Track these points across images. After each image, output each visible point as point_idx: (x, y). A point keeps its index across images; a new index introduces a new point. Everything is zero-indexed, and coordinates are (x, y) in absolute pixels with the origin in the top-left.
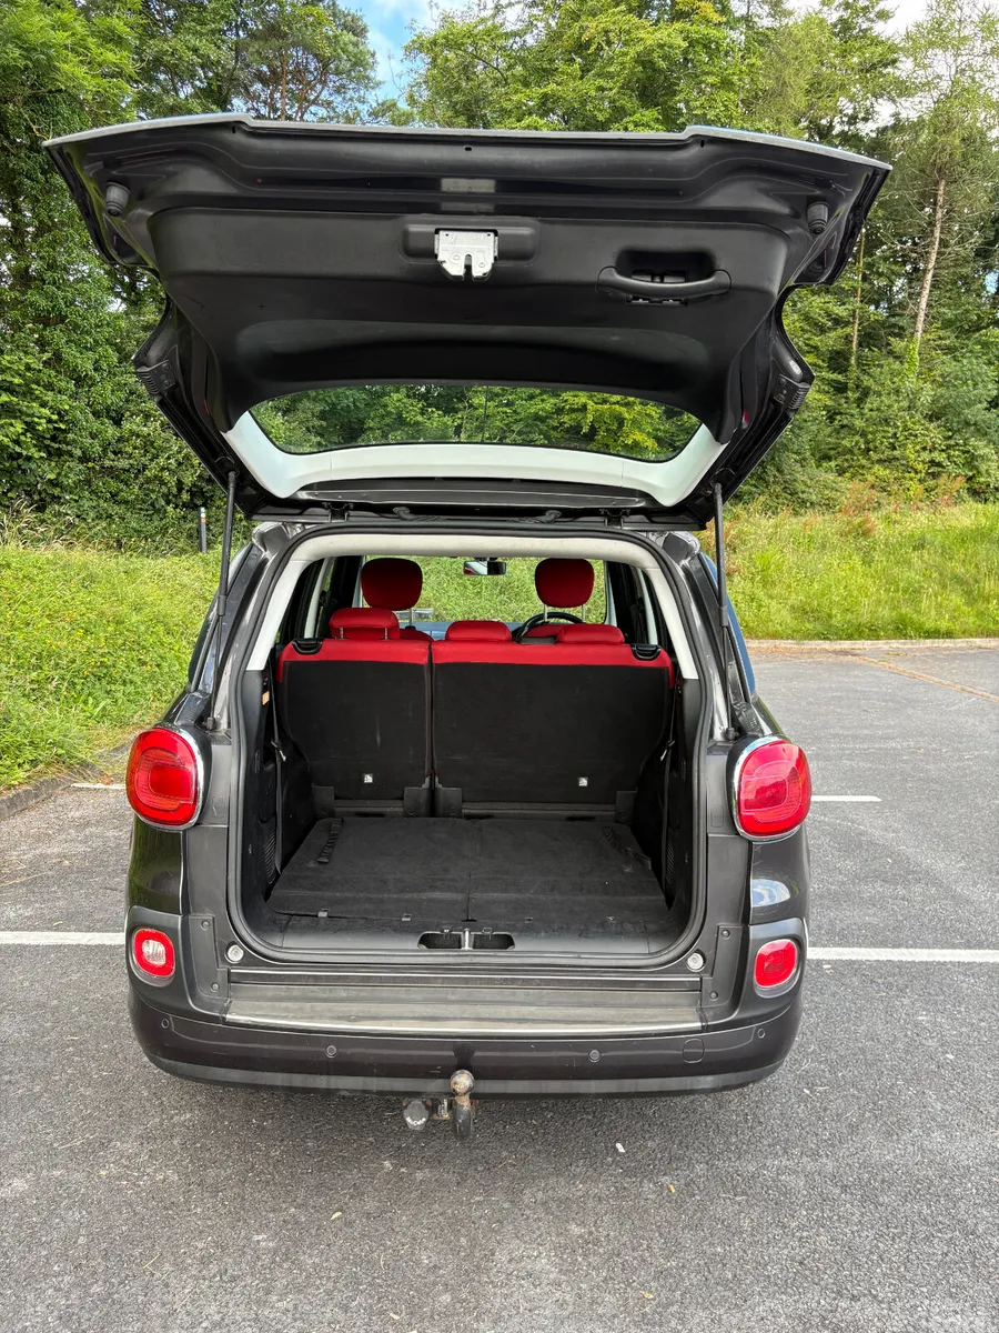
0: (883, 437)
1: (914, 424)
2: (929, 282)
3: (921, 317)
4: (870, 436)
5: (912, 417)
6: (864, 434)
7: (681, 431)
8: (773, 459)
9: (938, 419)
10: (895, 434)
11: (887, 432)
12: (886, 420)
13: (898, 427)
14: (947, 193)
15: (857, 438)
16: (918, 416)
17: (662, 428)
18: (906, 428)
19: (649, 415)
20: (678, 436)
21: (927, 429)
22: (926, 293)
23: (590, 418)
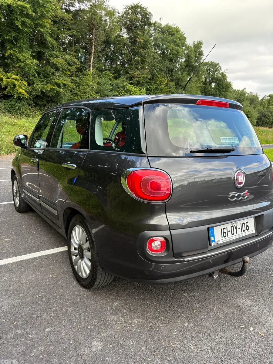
0: (85, 97)
1: (93, 94)
2: (93, 56)
3: (91, 66)
4: (82, 96)
5: (92, 92)
6: (80, 96)
7: (34, 90)
8: (59, 101)
9: (98, 93)
10: (88, 96)
11: (86, 96)
12: (86, 92)
13: (89, 95)
14: (95, 32)
15: (79, 97)
16: (94, 92)
17: (28, 88)
18: (91, 95)
19: (23, 84)
20: (33, 91)
21: (96, 96)
22: (92, 59)
23: (5, 83)
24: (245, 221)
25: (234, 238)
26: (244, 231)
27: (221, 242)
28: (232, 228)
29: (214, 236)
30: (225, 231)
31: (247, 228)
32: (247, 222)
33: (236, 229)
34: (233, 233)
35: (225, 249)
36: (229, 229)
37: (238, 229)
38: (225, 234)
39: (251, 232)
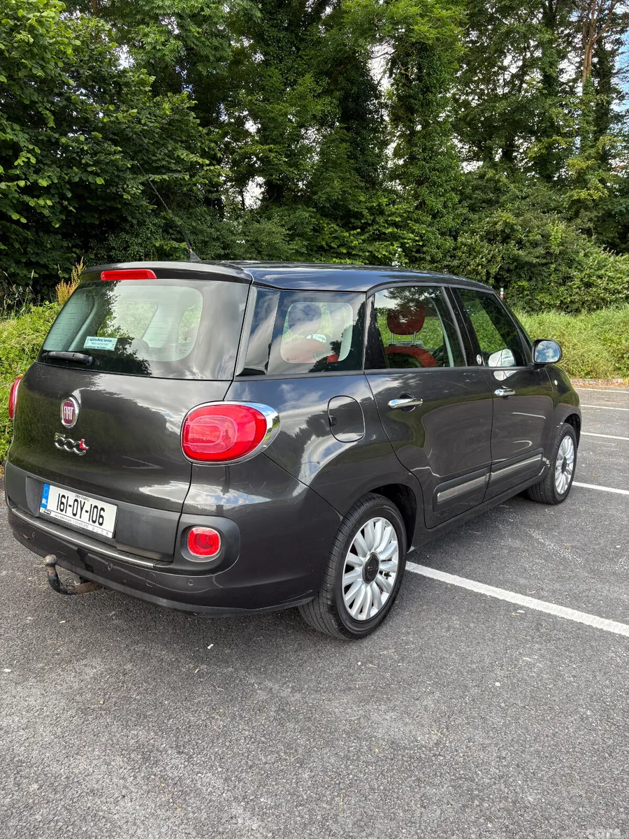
24: (100, 504)
25: (73, 522)
26: (94, 522)
27: (53, 515)
28: (76, 503)
29: (47, 498)
30: (64, 500)
31: (101, 519)
32: (102, 509)
33: (82, 509)
34: (75, 512)
35: (55, 530)
36: (71, 502)
37: (84, 511)
38: (62, 506)
39: (104, 533)
